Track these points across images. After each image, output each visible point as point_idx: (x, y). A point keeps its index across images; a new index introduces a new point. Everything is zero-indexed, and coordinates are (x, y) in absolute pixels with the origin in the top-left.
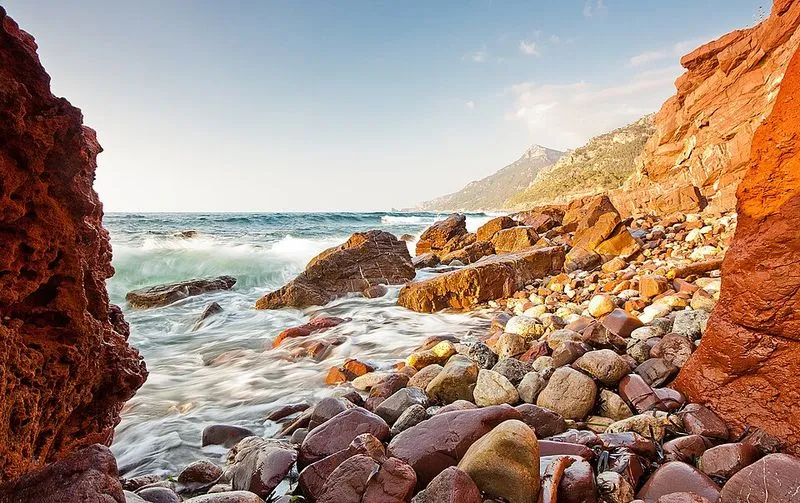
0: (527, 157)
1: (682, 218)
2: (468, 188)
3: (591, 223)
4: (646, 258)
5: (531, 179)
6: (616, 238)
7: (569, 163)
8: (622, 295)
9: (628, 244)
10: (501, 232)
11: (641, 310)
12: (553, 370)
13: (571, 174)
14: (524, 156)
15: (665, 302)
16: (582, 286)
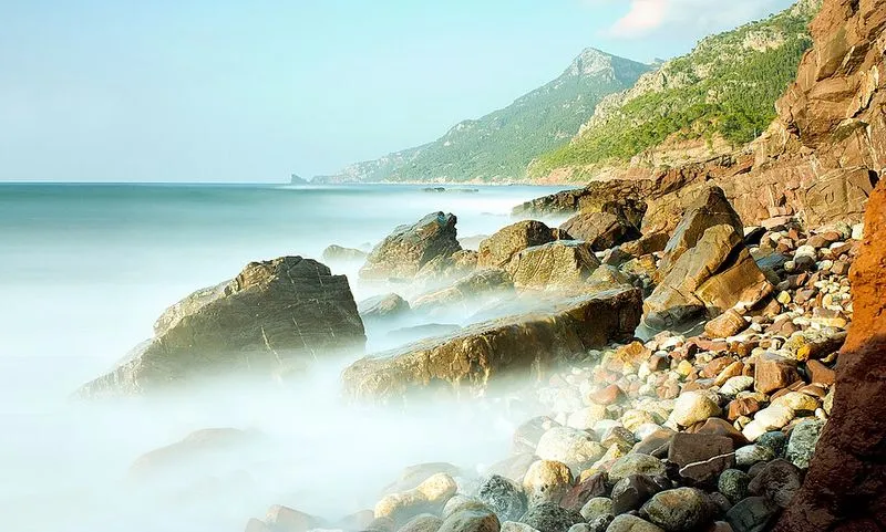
0: (575, 72)
1: (846, 232)
2: (454, 135)
3: (691, 239)
4: (783, 309)
5: (584, 119)
6: (732, 271)
7: (657, 87)
8: (727, 390)
9: (753, 282)
10: (525, 253)
11: (751, 416)
12: (610, 519)
13: (661, 110)
14: (569, 70)
15: (788, 402)
16: (668, 366)
